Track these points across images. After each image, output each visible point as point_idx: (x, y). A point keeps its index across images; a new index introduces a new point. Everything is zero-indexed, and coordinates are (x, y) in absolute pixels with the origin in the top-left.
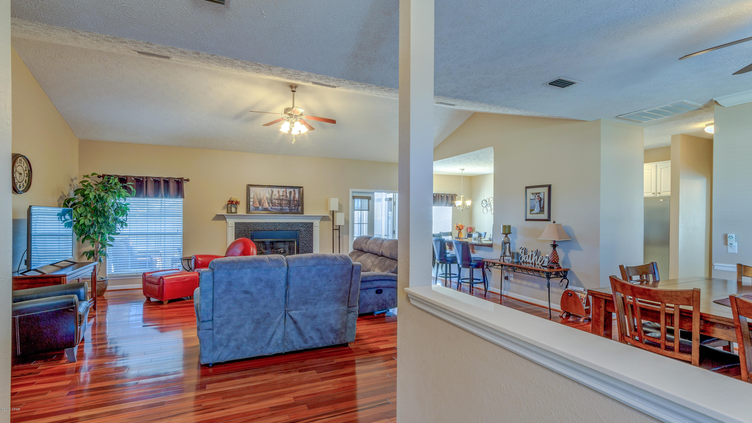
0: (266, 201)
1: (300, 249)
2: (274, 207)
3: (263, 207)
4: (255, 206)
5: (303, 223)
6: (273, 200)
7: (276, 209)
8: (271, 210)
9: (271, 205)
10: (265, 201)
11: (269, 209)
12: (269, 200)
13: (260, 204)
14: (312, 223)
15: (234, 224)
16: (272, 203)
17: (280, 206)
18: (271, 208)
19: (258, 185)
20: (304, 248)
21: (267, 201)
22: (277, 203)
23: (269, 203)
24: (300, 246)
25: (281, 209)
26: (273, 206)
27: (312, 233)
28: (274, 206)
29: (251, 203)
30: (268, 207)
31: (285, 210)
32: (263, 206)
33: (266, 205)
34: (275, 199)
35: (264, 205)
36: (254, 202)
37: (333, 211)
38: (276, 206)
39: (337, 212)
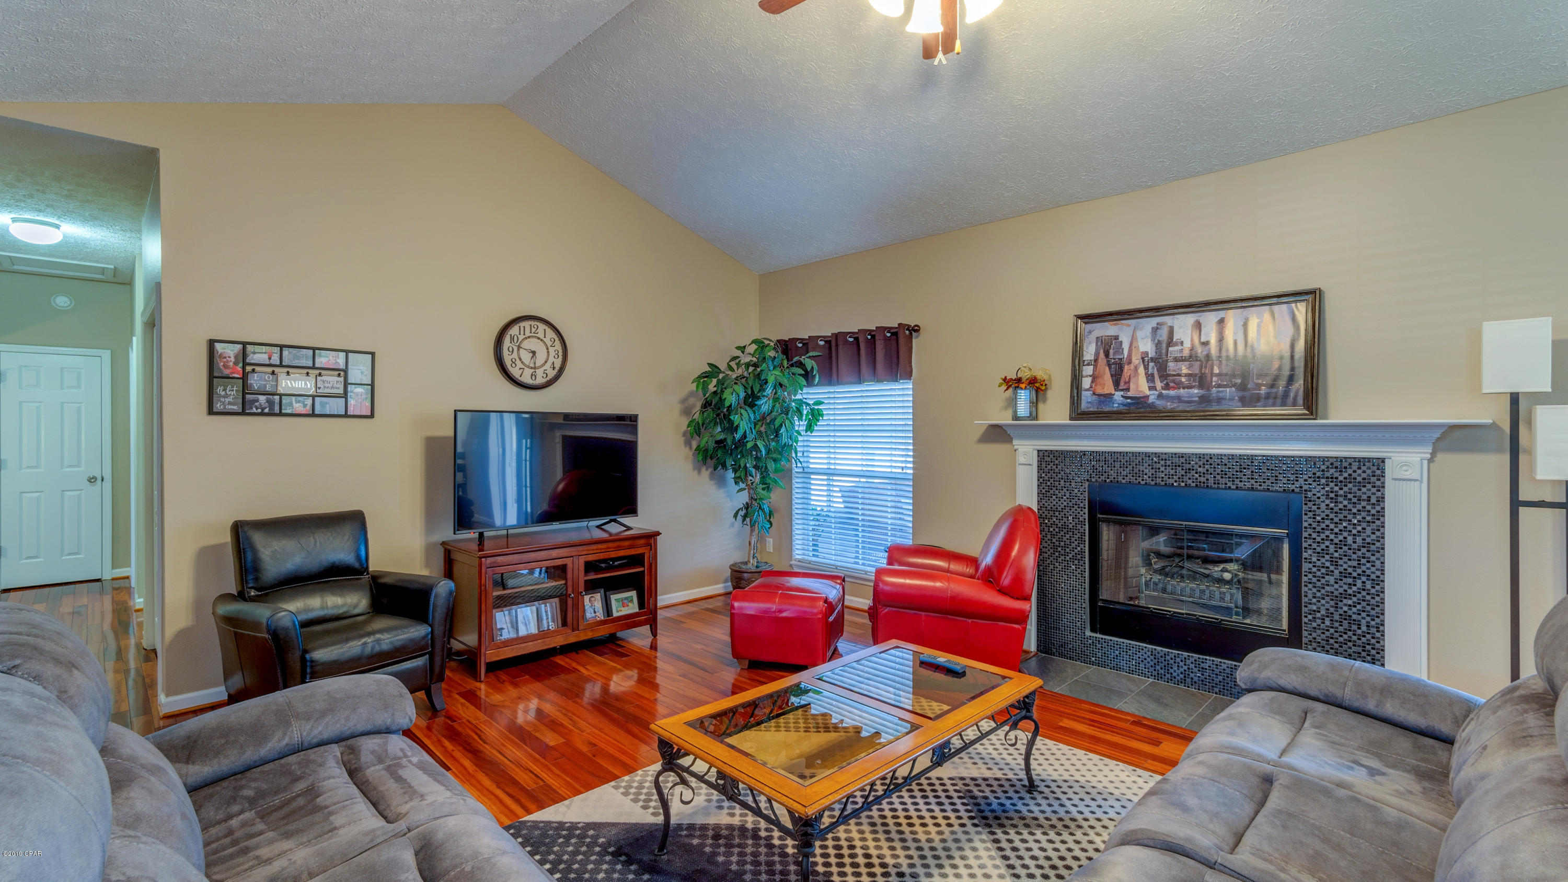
0: (1141, 370)
1: (1304, 579)
2: (1172, 393)
3: (1130, 394)
4: (1099, 390)
5: (1324, 459)
6: (1171, 365)
7: (1179, 399)
8: (1159, 403)
9: (1159, 384)
10: (1136, 368)
11: (1152, 399)
12: (1151, 364)
13: (1116, 384)
14: (1380, 463)
15: (1035, 453)
16: (1164, 375)
17: (1201, 386)
18: (1160, 396)
19: (1111, 314)
20: (1332, 580)
21: (1146, 368)
22: (1188, 375)
23: (1150, 378)
24: (1305, 566)
25: (1204, 399)
26: (1167, 387)
27: (1381, 514)
28: (1174, 388)
29: (1086, 383)
30: (1147, 392)
31: (1219, 400)
32: (1128, 390)
33: (1141, 386)
34: (1176, 360)
35: (1132, 386)
36: (1095, 378)
37: (1515, 399)
38: (1179, 385)
39: (1540, 398)
